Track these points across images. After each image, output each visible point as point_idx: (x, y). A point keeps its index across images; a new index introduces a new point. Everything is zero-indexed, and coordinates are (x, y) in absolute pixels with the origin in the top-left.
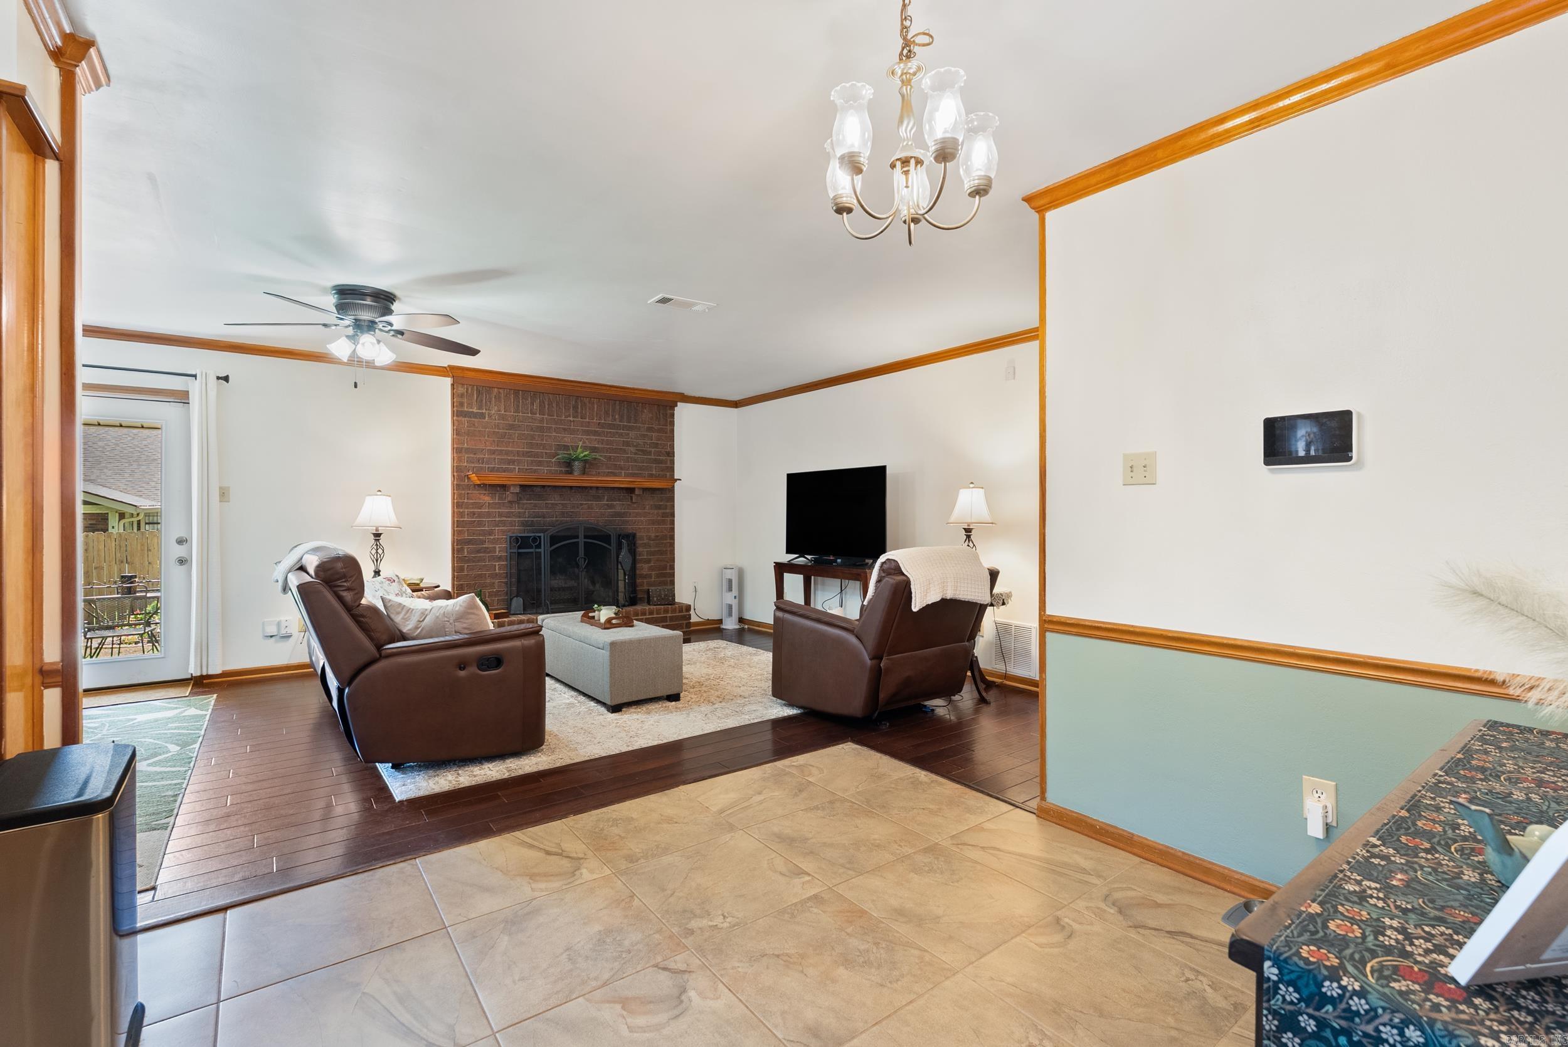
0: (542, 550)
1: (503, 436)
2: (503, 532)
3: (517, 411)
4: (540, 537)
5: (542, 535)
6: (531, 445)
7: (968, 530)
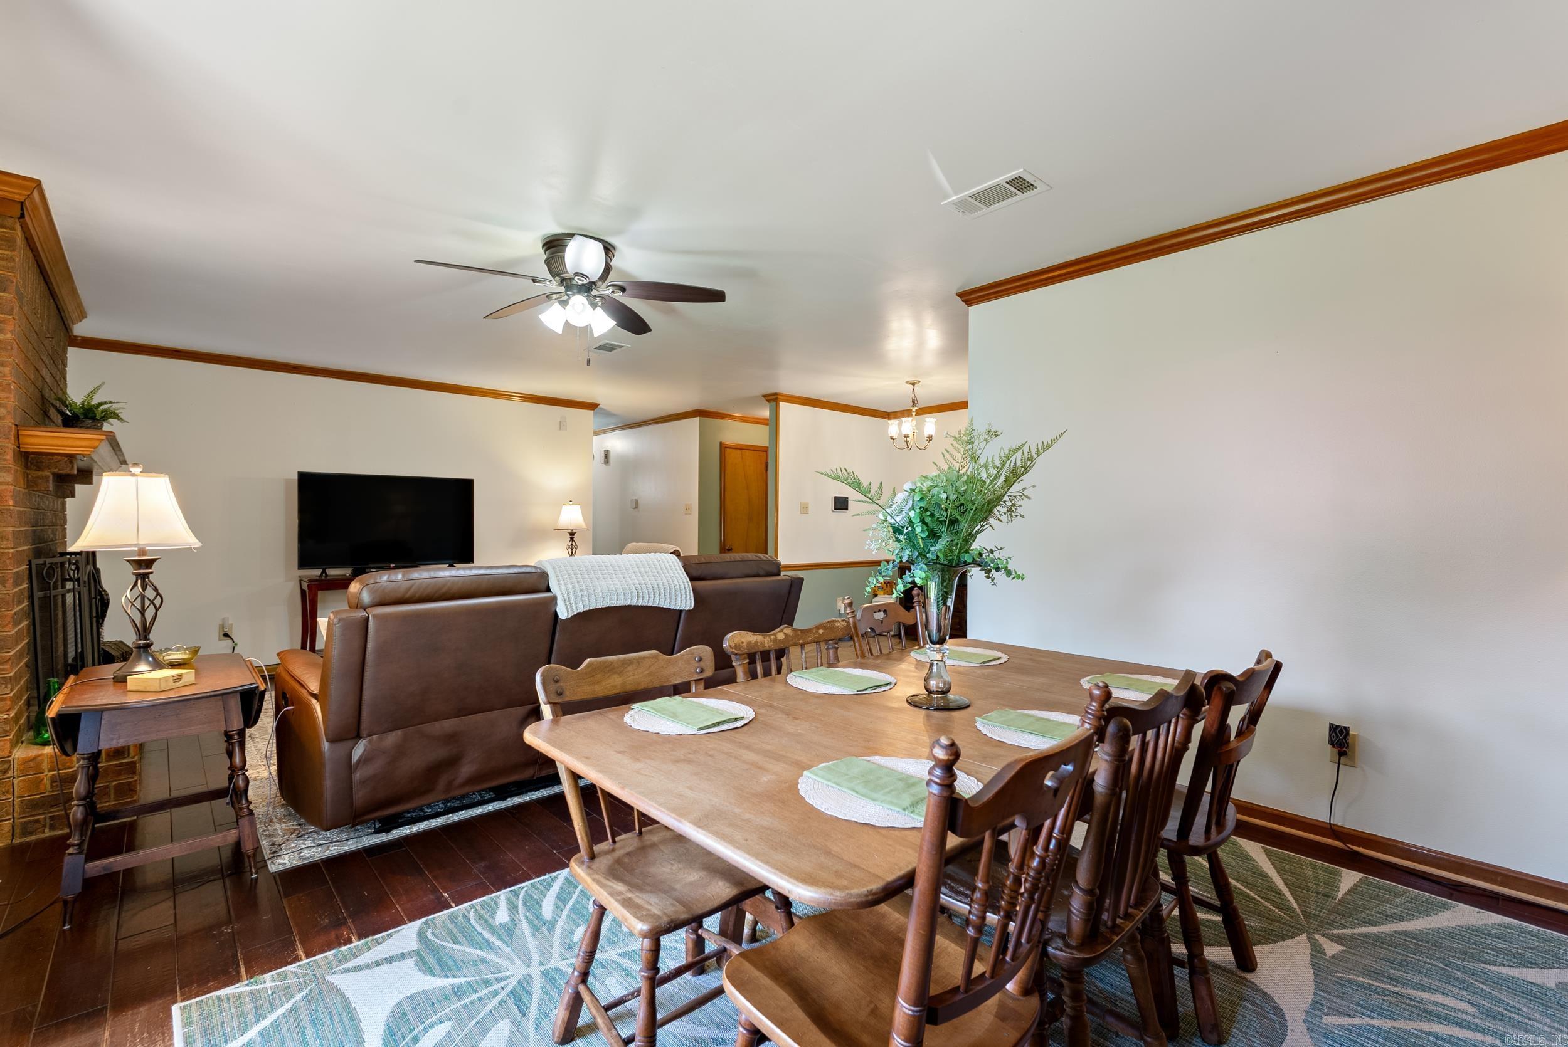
7: (572, 534)
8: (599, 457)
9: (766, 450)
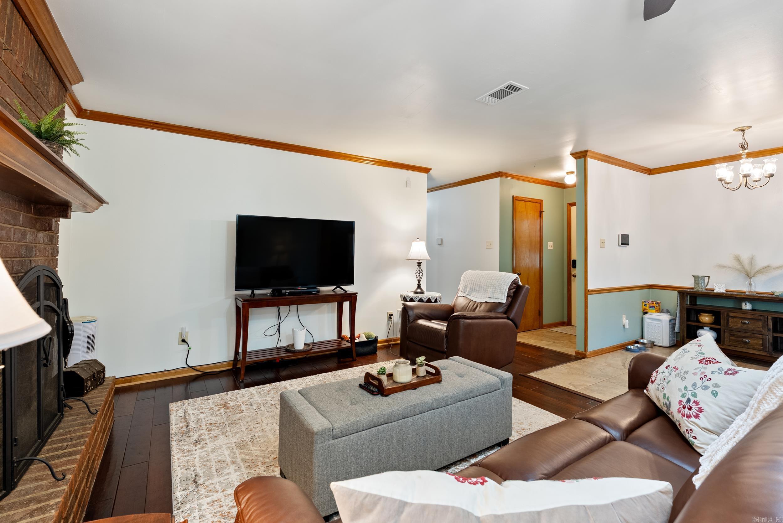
7: (419, 264)
9: (540, 202)
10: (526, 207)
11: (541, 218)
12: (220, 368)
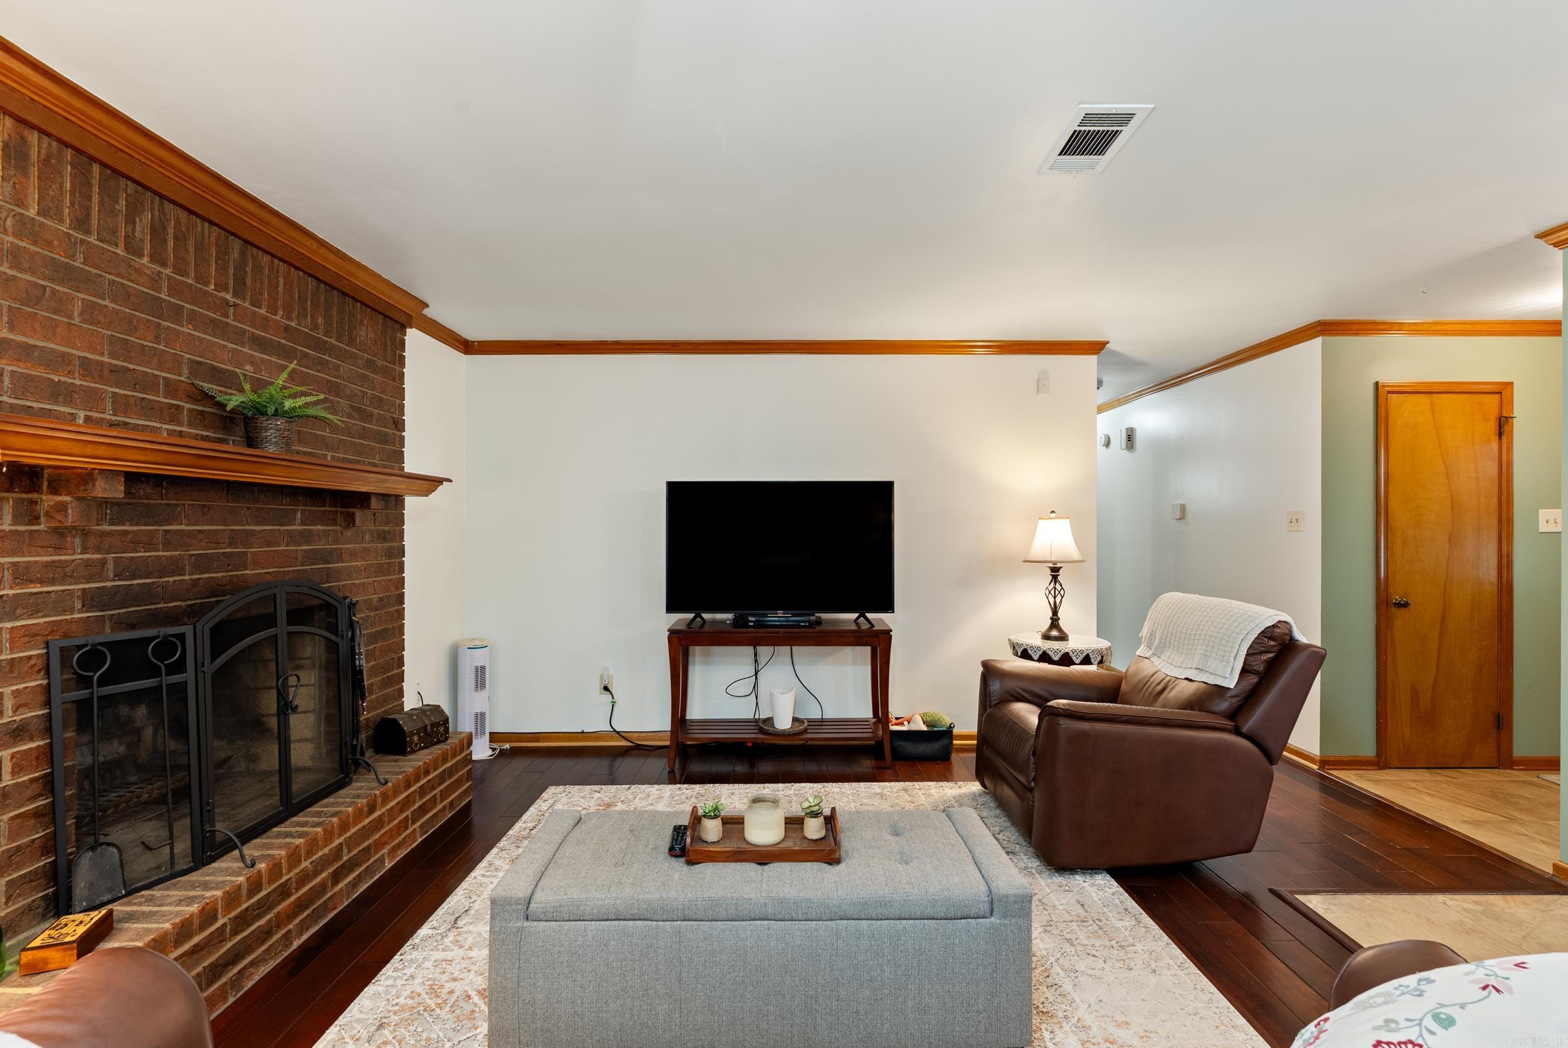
0: (189, 676)
1: (35, 296)
2: (30, 634)
3: (82, 223)
4: (181, 637)
5: (187, 629)
6: (122, 348)
7: (1055, 570)
8: (1119, 440)
9: (1502, 391)
10: (1433, 412)
11: (1504, 438)
12: (661, 740)
